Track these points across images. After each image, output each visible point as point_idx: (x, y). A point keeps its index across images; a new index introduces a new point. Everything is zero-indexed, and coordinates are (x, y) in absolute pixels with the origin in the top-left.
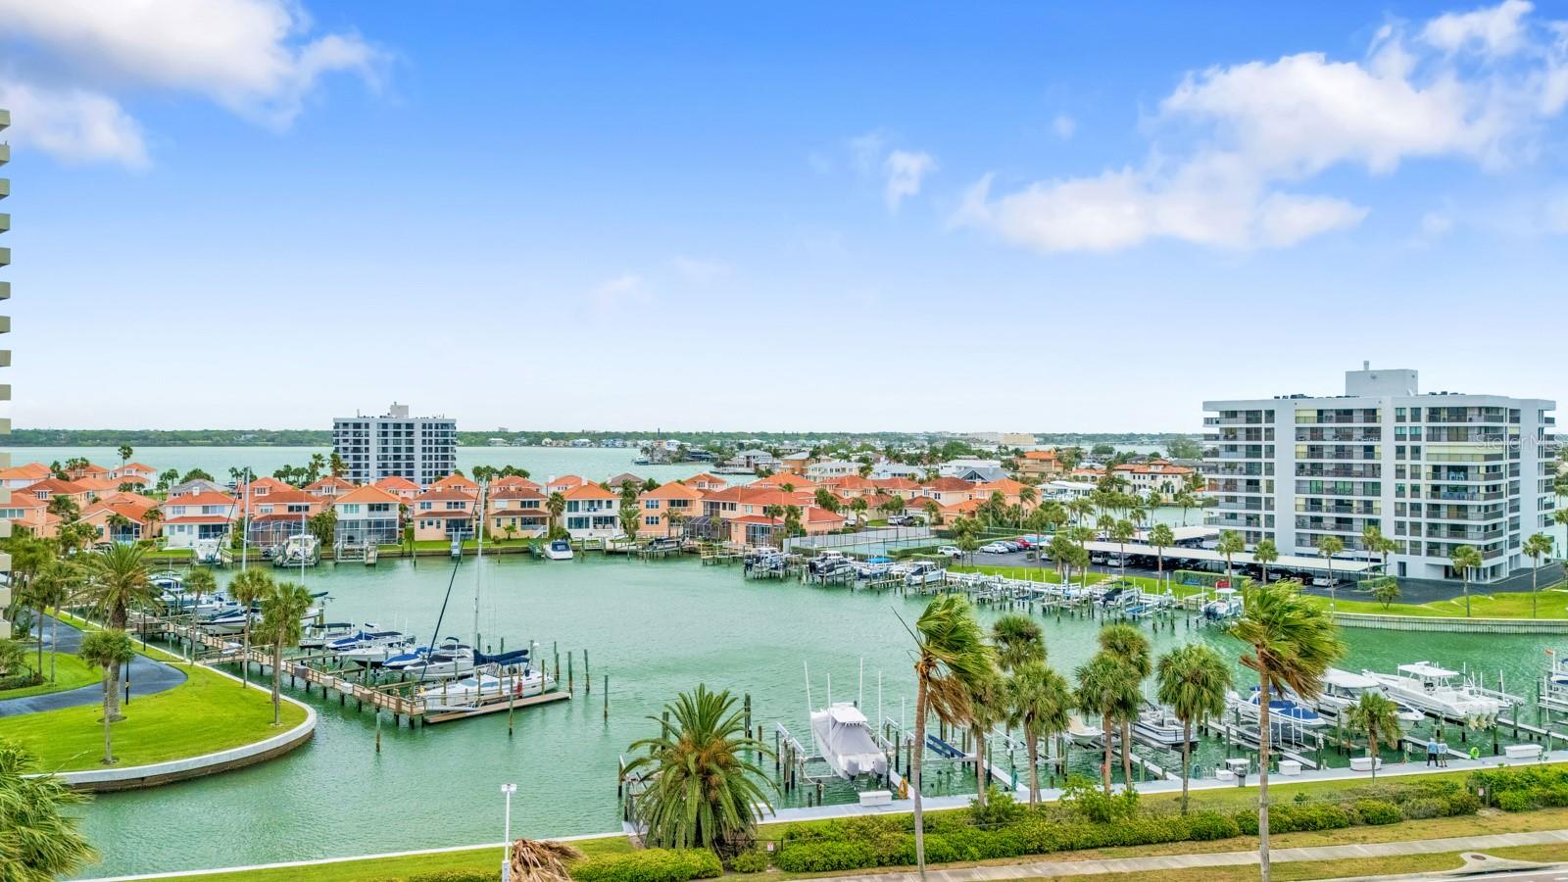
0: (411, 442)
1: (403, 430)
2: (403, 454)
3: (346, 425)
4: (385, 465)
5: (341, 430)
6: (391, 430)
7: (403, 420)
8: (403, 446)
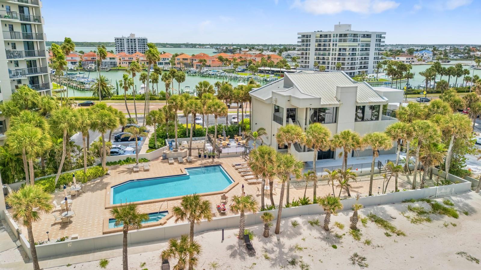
0: (135, 44)
1: (133, 41)
2: (134, 47)
3: (118, 39)
4: (129, 50)
5: (117, 41)
6: (130, 41)
7: (133, 38)
8: (133, 45)
